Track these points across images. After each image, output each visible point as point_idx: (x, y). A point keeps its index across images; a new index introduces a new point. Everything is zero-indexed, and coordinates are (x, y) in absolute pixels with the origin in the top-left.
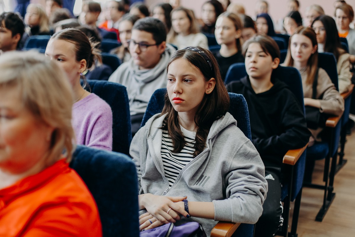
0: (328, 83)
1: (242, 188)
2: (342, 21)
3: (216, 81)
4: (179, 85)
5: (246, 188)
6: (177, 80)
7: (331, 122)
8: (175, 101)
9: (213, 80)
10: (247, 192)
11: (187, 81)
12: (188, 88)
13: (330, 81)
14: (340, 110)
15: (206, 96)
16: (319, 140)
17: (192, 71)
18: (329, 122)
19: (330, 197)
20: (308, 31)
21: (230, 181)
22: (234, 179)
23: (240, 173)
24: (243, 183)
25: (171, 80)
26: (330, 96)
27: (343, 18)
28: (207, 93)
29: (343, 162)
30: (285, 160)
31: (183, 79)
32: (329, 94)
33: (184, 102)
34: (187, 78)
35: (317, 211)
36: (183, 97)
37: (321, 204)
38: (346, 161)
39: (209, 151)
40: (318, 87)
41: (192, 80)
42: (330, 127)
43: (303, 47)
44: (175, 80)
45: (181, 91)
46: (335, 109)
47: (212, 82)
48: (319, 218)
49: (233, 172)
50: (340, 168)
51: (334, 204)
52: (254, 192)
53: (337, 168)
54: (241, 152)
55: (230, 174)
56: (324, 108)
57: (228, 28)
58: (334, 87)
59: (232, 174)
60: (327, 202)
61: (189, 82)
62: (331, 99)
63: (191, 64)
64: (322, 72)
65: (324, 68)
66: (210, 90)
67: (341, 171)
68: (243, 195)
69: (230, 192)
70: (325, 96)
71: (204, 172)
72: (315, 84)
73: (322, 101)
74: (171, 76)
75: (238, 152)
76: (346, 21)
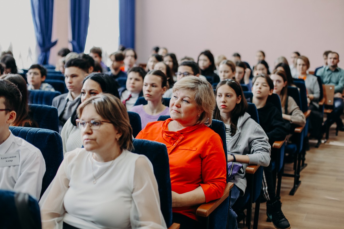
0: (295, 106)
1: (261, 148)
2: (302, 68)
3: (242, 97)
4: (224, 98)
5: (263, 148)
6: (223, 96)
7: (298, 130)
8: (222, 107)
9: (240, 97)
10: (263, 150)
11: (228, 96)
12: (229, 100)
13: (296, 104)
14: (303, 123)
15: (237, 105)
16: (290, 142)
17: (231, 91)
18: (296, 130)
19: (297, 183)
20: (281, 72)
21: (252, 145)
22: (255, 144)
23: (258, 141)
24: (261, 145)
25: (219, 96)
26: (297, 114)
27: (303, 65)
28: (237, 103)
29: (304, 165)
30: (274, 146)
31: (227, 95)
32: (296, 113)
33: (227, 107)
34: (229, 95)
35: (290, 190)
36: (226, 104)
37: (292, 187)
38: (306, 165)
39: (240, 133)
40: (288, 108)
41: (231, 96)
42: (298, 133)
43: (278, 82)
44: (222, 96)
45: (225, 101)
46: (300, 121)
47: (240, 98)
48: (292, 193)
49: (254, 141)
50: (302, 169)
51: (300, 187)
52: (267, 150)
53: (301, 168)
54: (256, 131)
55: (253, 142)
56: (293, 120)
57: (228, 72)
58: (298, 108)
59: (254, 142)
60: (296, 186)
61: (229, 97)
62: (298, 116)
63: (230, 87)
64: (290, 98)
65: (291, 96)
66: (239, 102)
67: (303, 170)
68: (262, 152)
69: (253, 151)
70: (293, 114)
71: (237, 144)
72: (286, 106)
73: (292, 116)
74: (220, 94)
75: (255, 131)
76: (305, 67)
